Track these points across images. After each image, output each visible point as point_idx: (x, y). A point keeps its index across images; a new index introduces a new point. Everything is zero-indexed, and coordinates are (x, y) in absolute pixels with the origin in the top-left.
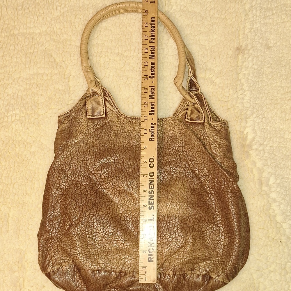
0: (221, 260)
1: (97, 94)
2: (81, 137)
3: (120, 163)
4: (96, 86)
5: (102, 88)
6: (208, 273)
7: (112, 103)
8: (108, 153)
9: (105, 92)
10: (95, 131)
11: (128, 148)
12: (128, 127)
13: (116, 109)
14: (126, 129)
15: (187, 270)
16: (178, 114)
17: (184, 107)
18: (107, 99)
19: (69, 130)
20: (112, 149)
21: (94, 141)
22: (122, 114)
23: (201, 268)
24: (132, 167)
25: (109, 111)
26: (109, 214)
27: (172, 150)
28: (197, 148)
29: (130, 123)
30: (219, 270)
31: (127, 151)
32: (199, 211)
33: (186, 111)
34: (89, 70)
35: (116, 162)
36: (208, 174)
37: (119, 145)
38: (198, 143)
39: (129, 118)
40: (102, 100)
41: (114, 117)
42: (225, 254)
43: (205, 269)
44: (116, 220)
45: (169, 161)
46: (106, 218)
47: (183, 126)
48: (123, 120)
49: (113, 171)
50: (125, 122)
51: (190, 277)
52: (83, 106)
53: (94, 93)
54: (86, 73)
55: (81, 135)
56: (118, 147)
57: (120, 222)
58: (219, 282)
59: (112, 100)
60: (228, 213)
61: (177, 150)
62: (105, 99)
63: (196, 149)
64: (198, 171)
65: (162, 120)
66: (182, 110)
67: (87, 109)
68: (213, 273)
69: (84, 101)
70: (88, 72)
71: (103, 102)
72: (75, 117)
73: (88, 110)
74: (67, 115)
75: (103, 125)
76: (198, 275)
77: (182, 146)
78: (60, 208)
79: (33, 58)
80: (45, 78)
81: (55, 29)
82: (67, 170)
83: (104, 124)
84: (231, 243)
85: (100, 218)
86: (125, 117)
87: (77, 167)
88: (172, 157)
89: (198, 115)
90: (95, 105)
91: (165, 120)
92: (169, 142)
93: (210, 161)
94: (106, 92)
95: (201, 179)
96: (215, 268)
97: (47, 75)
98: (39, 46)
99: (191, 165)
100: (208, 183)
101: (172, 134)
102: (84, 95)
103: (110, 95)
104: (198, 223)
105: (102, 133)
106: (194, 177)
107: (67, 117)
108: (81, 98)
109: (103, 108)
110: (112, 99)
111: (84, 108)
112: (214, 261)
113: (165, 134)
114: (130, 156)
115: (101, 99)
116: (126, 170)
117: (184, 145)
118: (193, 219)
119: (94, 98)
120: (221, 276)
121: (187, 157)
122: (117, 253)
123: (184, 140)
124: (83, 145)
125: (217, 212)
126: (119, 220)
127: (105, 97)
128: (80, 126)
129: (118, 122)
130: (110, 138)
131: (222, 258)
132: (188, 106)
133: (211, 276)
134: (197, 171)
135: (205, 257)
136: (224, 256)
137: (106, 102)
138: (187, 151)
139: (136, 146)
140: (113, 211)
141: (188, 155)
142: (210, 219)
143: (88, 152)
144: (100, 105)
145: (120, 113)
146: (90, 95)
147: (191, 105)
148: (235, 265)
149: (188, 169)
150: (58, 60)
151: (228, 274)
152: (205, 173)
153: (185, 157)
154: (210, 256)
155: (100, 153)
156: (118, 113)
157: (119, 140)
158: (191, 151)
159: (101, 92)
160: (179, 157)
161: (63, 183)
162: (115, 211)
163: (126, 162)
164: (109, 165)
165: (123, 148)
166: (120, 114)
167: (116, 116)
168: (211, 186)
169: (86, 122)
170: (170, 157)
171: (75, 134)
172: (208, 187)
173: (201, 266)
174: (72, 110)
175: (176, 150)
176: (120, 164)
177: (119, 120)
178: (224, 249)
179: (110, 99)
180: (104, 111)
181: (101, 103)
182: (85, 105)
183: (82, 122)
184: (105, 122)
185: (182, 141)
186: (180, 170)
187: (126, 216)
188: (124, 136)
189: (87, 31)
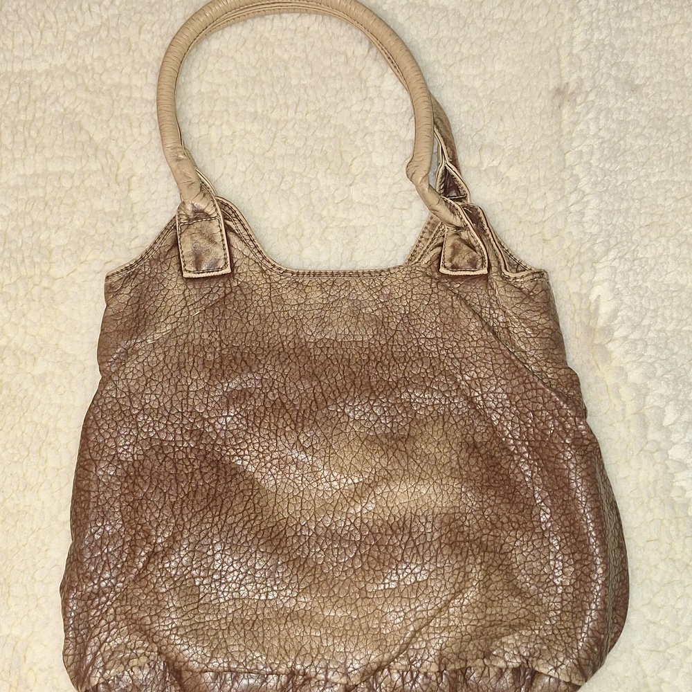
0: (560, 625)
1: (207, 215)
2: (169, 327)
3: (278, 389)
4: (201, 195)
5: (218, 200)
6: (527, 661)
7: (248, 238)
8: (243, 364)
9: (227, 208)
10: (205, 310)
11: (294, 349)
12: (291, 297)
13: (256, 251)
14: (287, 302)
15: (475, 657)
16: (420, 259)
17: (433, 240)
18: (234, 227)
19: (137, 311)
20: (253, 353)
21: (205, 336)
22: (274, 266)
23: (508, 650)
24: (309, 396)
25: (238, 257)
26: (252, 522)
27: (411, 348)
28: (475, 339)
29: (295, 286)
30: (557, 650)
31: (292, 357)
32: (493, 498)
33: (438, 249)
34: (181, 157)
35: (266, 386)
36: (508, 402)
37: (270, 342)
38: (477, 324)
39: (293, 273)
40: (221, 231)
41: (254, 273)
42: (570, 608)
43: (519, 652)
44: (273, 535)
45: (405, 377)
46: (245, 532)
47: (433, 285)
48: (276, 280)
49: (258, 409)
50: (283, 285)
51: (481, 676)
52: (169, 248)
53: (199, 215)
54: (174, 165)
55: (168, 321)
56: (268, 347)
57: (284, 540)
58: (559, 685)
59: (246, 230)
60: (570, 498)
61: (423, 347)
62: (228, 228)
63: (473, 340)
64: (482, 397)
65: (378, 275)
66: (428, 247)
67: (181, 255)
68: (541, 661)
69: (171, 234)
70: (179, 160)
71: (222, 235)
72: (150, 278)
73: (183, 257)
74: (130, 273)
75: (226, 295)
76: (501, 669)
77: (437, 337)
78: (120, 511)
79: (33, 133)
80: (67, 183)
81: (88, 61)
82: (136, 412)
83: (227, 292)
84: (582, 579)
85: (229, 531)
86: (281, 272)
87: (162, 404)
88: (411, 366)
89: (471, 257)
90: (203, 243)
91: (387, 273)
92: (400, 328)
93: (513, 369)
94: (230, 209)
95: (490, 418)
96: (545, 647)
97: (72, 176)
98: (48, 103)
99: (463, 383)
100: (510, 428)
101: (408, 308)
102: (171, 221)
103: (241, 217)
104: (491, 530)
105: (223, 315)
106: (472, 415)
107: (129, 276)
108: (165, 229)
109: (224, 249)
110: (246, 226)
111: (174, 252)
112: (539, 630)
113: (389, 309)
114: (302, 369)
115: (216, 228)
116: (294, 406)
117: (439, 335)
118: (478, 521)
119: (197, 225)
120: (563, 667)
121: (450, 364)
122: (279, 622)
123: (438, 320)
124: (175, 346)
125: (538, 499)
126: (281, 536)
127: (228, 222)
128: (165, 300)
129: (265, 286)
130: (247, 325)
131: (561, 620)
132: (444, 236)
133: (537, 669)
134: (480, 398)
135: (517, 621)
136: (567, 613)
137: (231, 235)
138: (449, 349)
139: (316, 343)
140: (264, 513)
141: (452, 359)
142: (521, 519)
143: (191, 364)
144: (216, 243)
145: (269, 262)
146: (189, 220)
147: (450, 234)
148: (598, 635)
149: (455, 394)
150: (99, 137)
151: (583, 661)
152: (500, 400)
153: (445, 365)
154: (529, 617)
155: (221, 364)
156: (264, 262)
157: (270, 330)
158: (459, 348)
159: (216, 210)
160: (431, 364)
161: (126, 447)
162: (270, 513)
163: (292, 384)
164: (247, 394)
165: (281, 350)
166: (267, 264)
167: (258, 269)
168: (518, 434)
169: (180, 288)
170: (406, 367)
171: (153, 319)
172: (510, 436)
173: (508, 645)
174: (142, 258)
175: (419, 347)
176: (275, 392)
177: (266, 279)
178: (565, 597)
179: (240, 228)
180: (225, 259)
181: (218, 239)
182: (176, 244)
183: (170, 288)
184: (231, 288)
185: (434, 324)
186: (435, 399)
187: (298, 523)
188: (282, 320)
189: (173, 58)
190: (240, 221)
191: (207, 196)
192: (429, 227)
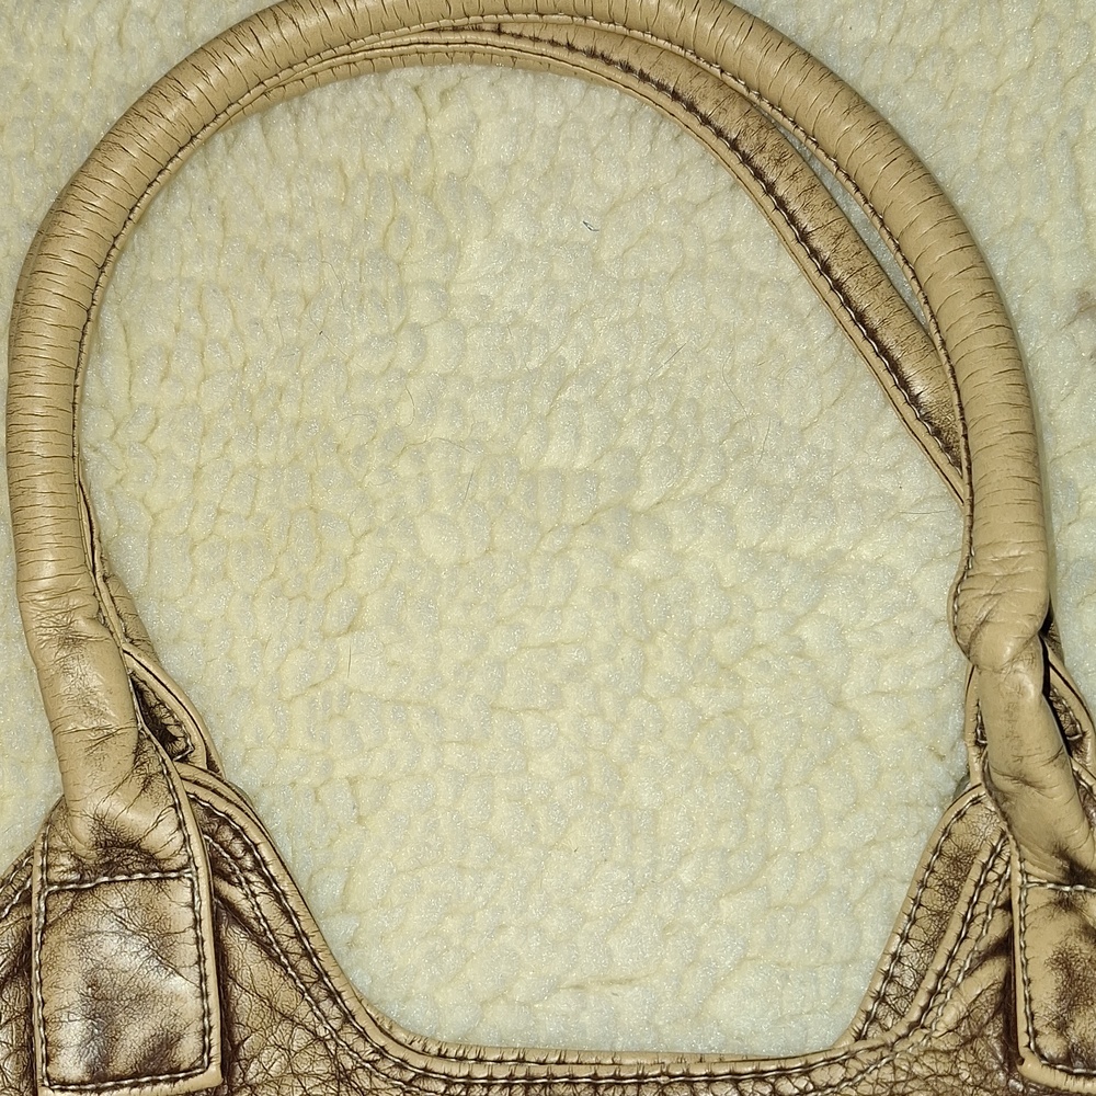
1: (150, 858)
4: (136, 783)
5: (194, 800)
7: (294, 946)
9: (227, 835)
16: (926, 1009)
18: (245, 906)
22: (382, 1052)
25: (254, 1020)
33: (993, 971)
34: (82, 625)
40: (197, 922)
53: (121, 856)
54: (52, 653)
59: (288, 914)
62: (224, 911)
66: (951, 957)
67: (38, 1016)
69: (9, 926)
70: (71, 640)
73: (45, 1022)
86: (409, 1076)
90: (123, 971)
94: (238, 833)
102: (15, 869)
103: (274, 869)
110: (293, 903)
115: (182, 904)
119: (109, 898)
127: (225, 888)
132: (1008, 908)
137: (234, 938)
144: (177, 968)
146: (79, 866)
156: (350, 1037)
159: (186, 840)
166: (360, 1045)
167: (322, 1068)
179: (269, 909)
180: (205, 1032)
181: (184, 956)
182: (22, 967)
189: (68, 259)
190: (269, 881)
191: (159, 785)
192: (939, 867)
